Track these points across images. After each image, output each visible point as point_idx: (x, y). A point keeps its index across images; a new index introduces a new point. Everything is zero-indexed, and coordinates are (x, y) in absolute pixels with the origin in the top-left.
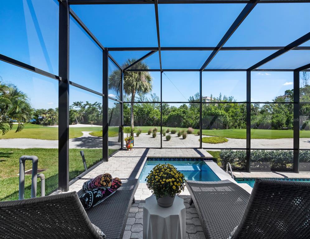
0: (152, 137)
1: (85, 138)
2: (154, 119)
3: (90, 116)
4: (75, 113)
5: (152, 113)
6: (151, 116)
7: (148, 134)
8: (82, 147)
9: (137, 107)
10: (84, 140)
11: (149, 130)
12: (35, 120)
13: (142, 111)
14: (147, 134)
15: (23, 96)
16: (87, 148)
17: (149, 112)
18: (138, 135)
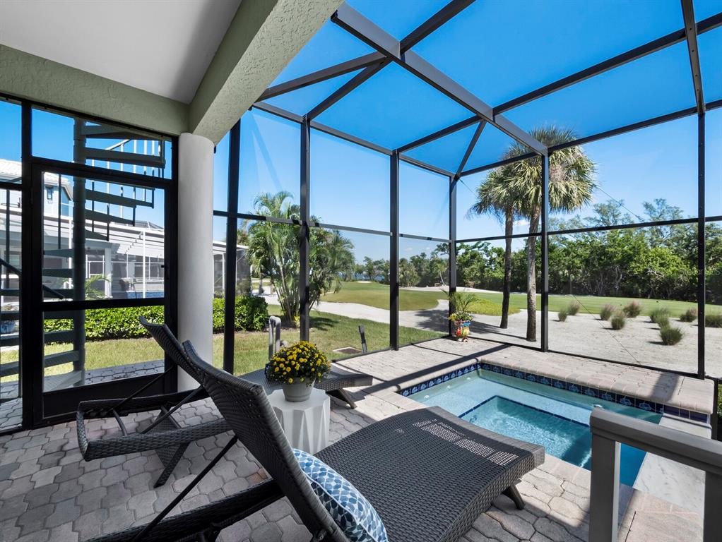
0: (611, 327)
1: (438, 311)
2: (649, 277)
3: (467, 270)
4: (439, 265)
5: (644, 259)
6: (636, 268)
7: (601, 317)
8: (426, 327)
9: (584, 245)
10: (435, 315)
11: (604, 307)
12: (383, 278)
13: (605, 254)
14: (598, 317)
15: (348, 243)
16: (433, 331)
17: (628, 258)
18: (562, 317)
